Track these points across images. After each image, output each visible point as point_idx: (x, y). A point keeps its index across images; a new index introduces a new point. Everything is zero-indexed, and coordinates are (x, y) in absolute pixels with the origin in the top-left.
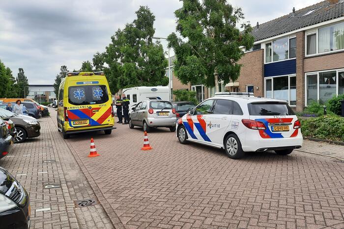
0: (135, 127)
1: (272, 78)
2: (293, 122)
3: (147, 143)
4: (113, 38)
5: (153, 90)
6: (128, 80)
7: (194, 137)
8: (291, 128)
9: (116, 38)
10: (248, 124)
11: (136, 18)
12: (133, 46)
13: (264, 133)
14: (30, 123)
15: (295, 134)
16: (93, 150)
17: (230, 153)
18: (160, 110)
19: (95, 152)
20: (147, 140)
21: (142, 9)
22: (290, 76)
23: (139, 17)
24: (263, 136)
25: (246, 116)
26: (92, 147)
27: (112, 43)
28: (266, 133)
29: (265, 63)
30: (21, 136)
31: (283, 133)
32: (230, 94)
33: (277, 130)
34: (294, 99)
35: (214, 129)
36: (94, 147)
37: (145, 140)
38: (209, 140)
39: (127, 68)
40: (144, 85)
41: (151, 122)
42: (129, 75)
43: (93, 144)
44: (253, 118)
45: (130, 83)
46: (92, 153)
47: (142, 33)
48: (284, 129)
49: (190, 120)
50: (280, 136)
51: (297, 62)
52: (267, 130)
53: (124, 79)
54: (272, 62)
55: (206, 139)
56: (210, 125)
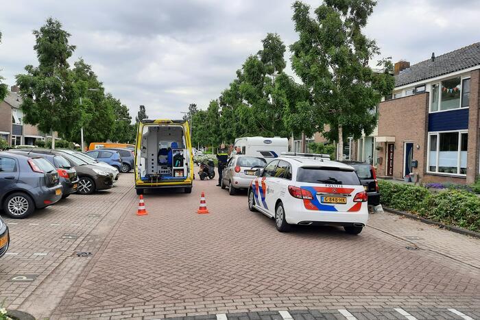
0: (226, 187)
1: (437, 133)
2: (353, 194)
3: (203, 205)
4: (239, 73)
5: (267, 142)
6: (245, 127)
7: (259, 204)
8: (350, 202)
9: (242, 72)
11: (262, 49)
13: (310, 204)
14: (100, 174)
15: (356, 208)
16: (142, 208)
17: (278, 225)
18: (250, 169)
19: (144, 211)
20: (204, 202)
21: (270, 37)
22: (461, 132)
23: (265, 46)
24: (307, 207)
25: (294, 183)
26: (140, 205)
27: (238, 79)
29: (430, 112)
30: (89, 188)
31: (336, 206)
33: (328, 201)
34: (464, 166)
35: (270, 195)
36: (143, 204)
37: (201, 202)
38: (267, 208)
41: (237, 183)
42: (246, 121)
43: (142, 201)
44: (299, 185)
45: (248, 132)
46: (140, 211)
47: (267, 68)
48: (338, 201)
49: (257, 182)
50: (333, 209)
51: (471, 113)
52: (314, 199)
53: (241, 126)
54: (439, 111)
55: (266, 206)
56: (268, 190)
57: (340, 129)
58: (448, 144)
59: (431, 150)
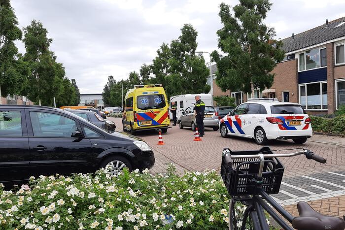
0: (184, 127)
1: (305, 84)
2: (304, 119)
3: (197, 136)
4: (158, 52)
7: (233, 132)
8: (303, 124)
9: (161, 52)
10: (270, 120)
11: (182, 35)
12: (178, 59)
13: (282, 127)
15: (306, 128)
16: (161, 140)
17: (259, 141)
19: (162, 142)
21: (186, 27)
22: (321, 83)
23: (183, 33)
24: (281, 128)
25: (269, 115)
26: (160, 138)
27: (158, 56)
28: (283, 126)
29: (299, 71)
31: (296, 127)
32: (259, 100)
33: (292, 124)
34: (326, 103)
35: (247, 125)
37: (196, 134)
38: (244, 134)
39: (173, 79)
40: (188, 93)
43: (160, 136)
44: (274, 116)
46: (160, 142)
47: (186, 47)
48: (297, 124)
49: (230, 119)
50: (294, 129)
51: (328, 70)
52: (284, 125)
54: (305, 70)
55: (242, 132)
56: (244, 122)
57: (252, 85)
58: (313, 90)
59: (301, 95)
